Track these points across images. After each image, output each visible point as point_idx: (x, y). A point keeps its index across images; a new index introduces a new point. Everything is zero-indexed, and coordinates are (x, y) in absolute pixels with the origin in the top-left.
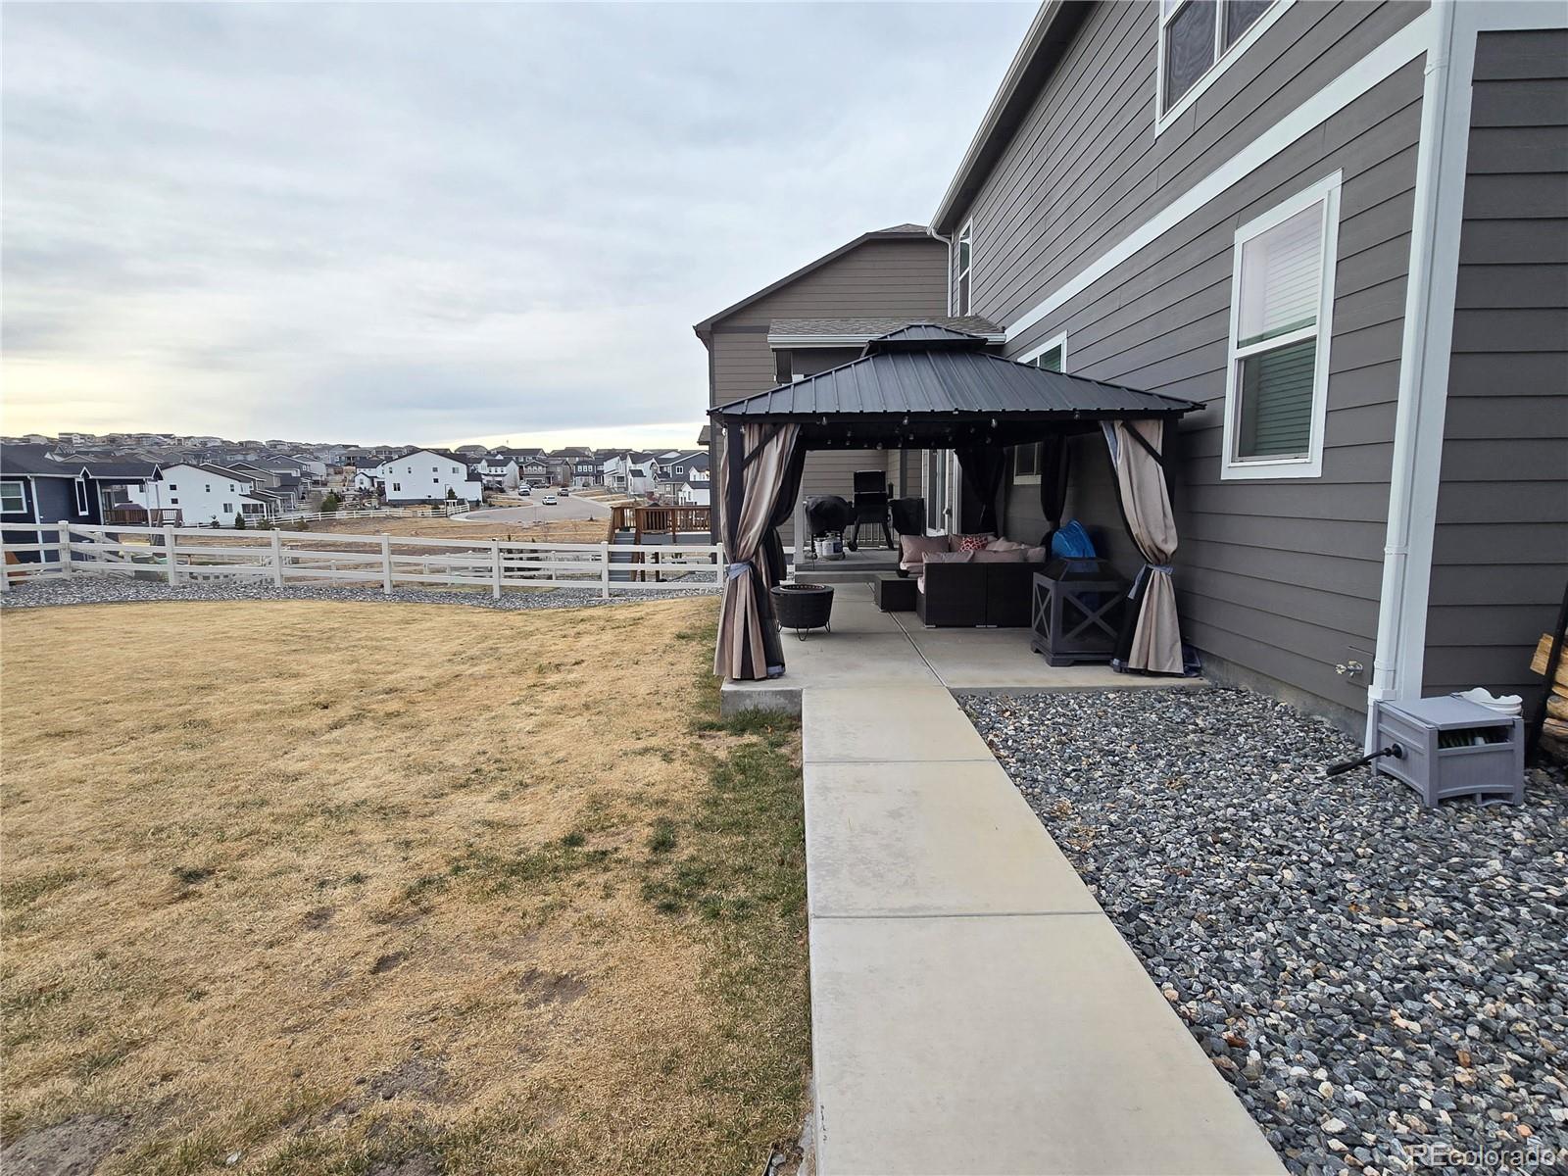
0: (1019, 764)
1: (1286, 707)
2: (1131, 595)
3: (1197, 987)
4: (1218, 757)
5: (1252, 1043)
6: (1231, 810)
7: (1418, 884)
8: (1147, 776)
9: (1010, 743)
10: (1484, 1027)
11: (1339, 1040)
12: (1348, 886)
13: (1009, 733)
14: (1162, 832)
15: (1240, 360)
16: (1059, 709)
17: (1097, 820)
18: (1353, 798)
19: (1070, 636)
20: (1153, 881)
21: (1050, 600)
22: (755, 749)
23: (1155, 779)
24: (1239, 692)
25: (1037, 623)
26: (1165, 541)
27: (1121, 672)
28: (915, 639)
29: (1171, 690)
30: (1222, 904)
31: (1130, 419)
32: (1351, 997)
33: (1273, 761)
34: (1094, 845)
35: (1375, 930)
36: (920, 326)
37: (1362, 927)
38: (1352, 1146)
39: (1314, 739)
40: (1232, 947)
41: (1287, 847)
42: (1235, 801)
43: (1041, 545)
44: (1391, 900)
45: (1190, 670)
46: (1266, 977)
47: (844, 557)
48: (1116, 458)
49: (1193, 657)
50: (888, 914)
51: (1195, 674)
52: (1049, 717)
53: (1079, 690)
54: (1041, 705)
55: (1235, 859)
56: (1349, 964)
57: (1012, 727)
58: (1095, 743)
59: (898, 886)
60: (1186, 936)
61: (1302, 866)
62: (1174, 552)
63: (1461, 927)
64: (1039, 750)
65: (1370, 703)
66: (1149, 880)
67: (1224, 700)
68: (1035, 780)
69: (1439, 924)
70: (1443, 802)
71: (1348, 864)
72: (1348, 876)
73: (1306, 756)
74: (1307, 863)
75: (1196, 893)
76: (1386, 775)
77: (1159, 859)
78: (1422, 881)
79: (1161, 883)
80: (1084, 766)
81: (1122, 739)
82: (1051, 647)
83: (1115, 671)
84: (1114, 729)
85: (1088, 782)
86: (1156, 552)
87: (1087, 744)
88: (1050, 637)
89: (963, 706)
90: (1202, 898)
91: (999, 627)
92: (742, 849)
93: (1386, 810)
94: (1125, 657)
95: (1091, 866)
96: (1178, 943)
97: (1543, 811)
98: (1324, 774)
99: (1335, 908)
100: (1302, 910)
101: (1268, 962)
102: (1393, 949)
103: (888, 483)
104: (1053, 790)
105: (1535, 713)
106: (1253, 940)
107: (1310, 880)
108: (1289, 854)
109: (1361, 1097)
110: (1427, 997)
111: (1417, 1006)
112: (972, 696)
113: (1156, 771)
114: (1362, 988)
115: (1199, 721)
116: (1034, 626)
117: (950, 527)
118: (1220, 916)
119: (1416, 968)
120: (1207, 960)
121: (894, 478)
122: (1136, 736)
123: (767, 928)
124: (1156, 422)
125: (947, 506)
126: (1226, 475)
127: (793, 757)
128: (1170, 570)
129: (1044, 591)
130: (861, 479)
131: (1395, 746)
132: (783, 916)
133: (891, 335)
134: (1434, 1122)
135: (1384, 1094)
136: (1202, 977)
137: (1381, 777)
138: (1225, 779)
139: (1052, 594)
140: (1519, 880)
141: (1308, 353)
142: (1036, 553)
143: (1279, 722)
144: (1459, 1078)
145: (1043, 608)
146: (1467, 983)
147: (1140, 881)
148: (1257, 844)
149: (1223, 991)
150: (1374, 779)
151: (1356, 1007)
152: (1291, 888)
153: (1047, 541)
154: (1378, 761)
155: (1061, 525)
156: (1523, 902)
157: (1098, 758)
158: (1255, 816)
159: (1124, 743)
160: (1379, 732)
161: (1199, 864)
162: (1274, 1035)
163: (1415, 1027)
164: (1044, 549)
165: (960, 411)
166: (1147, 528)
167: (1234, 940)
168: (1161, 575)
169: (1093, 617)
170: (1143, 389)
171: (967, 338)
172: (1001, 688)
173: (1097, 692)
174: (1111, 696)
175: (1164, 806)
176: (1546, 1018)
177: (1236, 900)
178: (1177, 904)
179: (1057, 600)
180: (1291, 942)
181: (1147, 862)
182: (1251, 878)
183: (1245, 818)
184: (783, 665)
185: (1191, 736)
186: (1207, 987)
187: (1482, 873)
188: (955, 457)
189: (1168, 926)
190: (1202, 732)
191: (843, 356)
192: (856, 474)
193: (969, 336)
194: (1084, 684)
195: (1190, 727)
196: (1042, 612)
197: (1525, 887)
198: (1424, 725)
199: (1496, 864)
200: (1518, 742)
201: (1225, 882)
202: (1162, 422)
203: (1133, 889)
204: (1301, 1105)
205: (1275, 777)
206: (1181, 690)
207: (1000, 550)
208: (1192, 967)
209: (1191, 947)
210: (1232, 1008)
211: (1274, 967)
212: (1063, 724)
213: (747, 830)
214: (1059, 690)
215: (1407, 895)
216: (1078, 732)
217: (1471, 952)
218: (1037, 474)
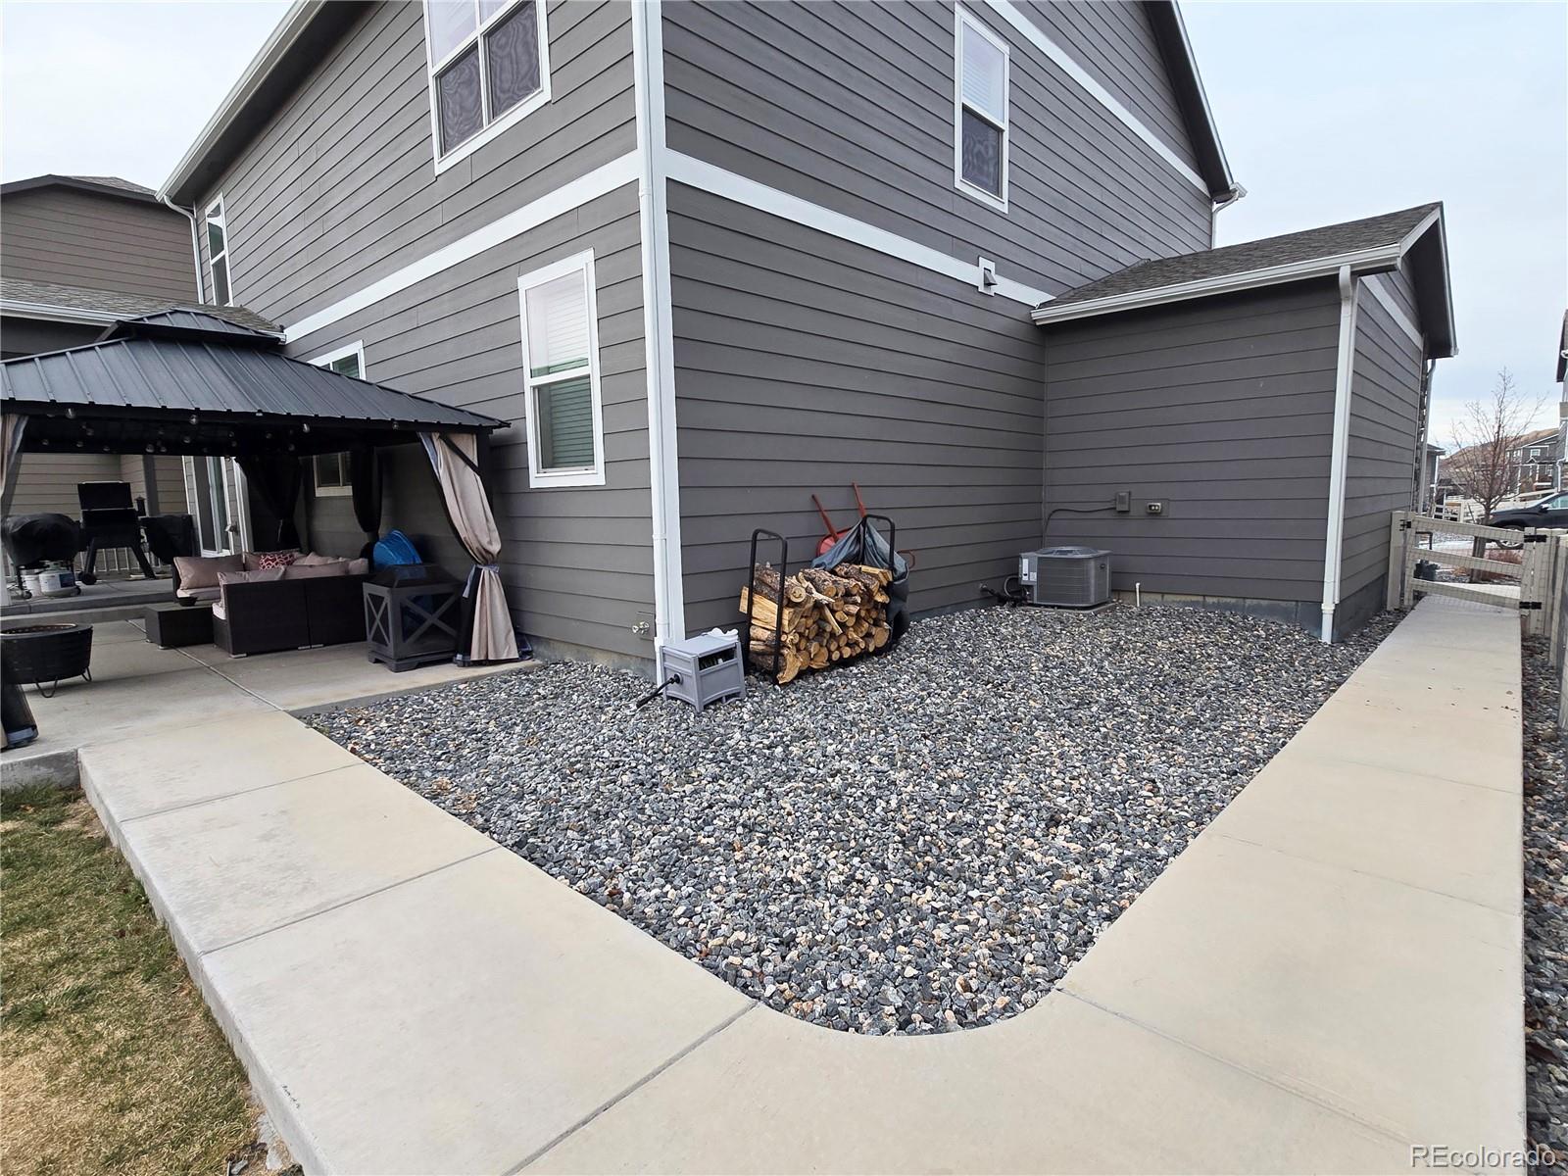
0: (388, 762)
1: (601, 668)
2: (466, 594)
3: (581, 870)
4: (560, 714)
5: (624, 889)
6: (579, 748)
7: (700, 760)
8: (509, 742)
9: (373, 747)
10: (744, 826)
11: (674, 865)
12: (663, 773)
13: (369, 738)
14: (531, 778)
15: (534, 388)
16: (415, 707)
17: (475, 786)
18: (656, 718)
19: (411, 639)
20: (533, 814)
21: (386, 607)
22: (18, 835)
23: (515, 742)
24: (565, 664)
25: (373, 632)
26: (490, 543)
27: (464, 666)
28: (224, 672)
29: (511, 673)
30: (587, 812)
31: (447, 432)
32: (676, 838)
33: (600, 708)
34: (478, 804)
35: (683, 794)
36: (188, 313)
37: (675, 795)
38: (691, 918)
39: (624, 686)
40: (598, 837)
41: (621, 761)
42: (580, 741)
43: (361, 557)
44: (687, 774)
45: (524, 654)
46: (624, 846)
47: (79, 592)
48: (437, 468)
49: (525, 641)
50: (295, 919)
51: (528, 657)
52: (407, 715)
53: (428, 688)
54: (396, 707)
55: (588, 780)
56: (672, 819)
57: (371, 732)
58: (456, 727)
59: (297, 894)
60: (566, 842)
61: (633, 770)
62: (499, 553)
63: (726, 777)
64: (405, 746)
65: (657, 650)
66: (529, 814)
67: (556, 672)
68: (409, 771)
69: (715, 779)
70: (706, 707)
71: (660, 760)
72: (662, 767)
73: (621, 699)
74: (636, 767)
75: (567, 811)
76: (673, 698)
77: (534, 797)
78: (702, 757)
79: (539, 813)
80: (452, 748)
81: (481, 718)
82: (392, 654)
83: (459, 666)
84: (472, 712)
85: (458, 760)
86: (484, 553)
87: (450, 730)
88: (391, 644)
89: (310, 724)
90: (571, 813)
91: (325, 646)
92: (51, 941)
93: (676, 720)
94: (467, 651)
95: (480, 820)
96: (561, 848)
97: (755, 699)
98: (635, 707)
99: (658, 790)
100: (638, 798)
101: (624, 837)
102: (693, 802)
103: (134, 497)
104: (428, 774)
105: (745, 638)
106: (611, 827)
107: (640, 777)
108: (623, 765)
109: (691, 889)
110: (715, 822)
111: (711, 828)
112: (316, 715)
113: (515, 736)
114: (681, 830)
115: (540, 691)
116: (370, 637)
117: (238, 546)
118: (586, 820)
119: (707, 808)
120: (584, 852)
121: (139, 490)
122: (492, 714)
123: (129, 999)
124: (470, 436)
125: (229, 522)
126: (534, 484)
127: (86, 828)
128: (497, 568)
129: (377, 600)
130: (87, 493)
131: (676, 675)
132: (147, 981)
133: (148, 318)
134: (728, 885)
135: (703, 884)
136: (583, 863)
137: (670, 701)
138: (569, 728)
139: (388, 600)
140: (750, 741)
141: (585, 387)
142: (358, 566)
143: (599, 679)
144: (737, 858)
145: (378, 617)
146: (733, 806)
147: (523, 817)
148: (601, 765)
149: (599, 866)
150: (666, 703)
151: (679, 842)
152: (629, 787)
153: (367, 552)
154: (667, 689)
155: (380, 537)
156: (753, 752)
157: (463, 739)
158: (596, 748)
159: (483, 721)
160: (665, 668)
161: (564, 791)
162: (636, 879)
163: (712, 840)
164: (366, 560)
165: (264, 413)
166: (473, 532)
167: (599, 832)
168: (490, 574)
169: (432, 619)
170: (453, 406)
171: (254, 334)
172: (348, 701)
173: (447, 687)
174: (461, 687)
175: (528, 760)
176: (771, 809)
177: (595, 807)
178: (554, 824)
179: (393, 609)
180: (635, 819)
181: (525, 802)
182: (602, 789)
183: (589, 750)
184: (34, 727)
185: (537, 703)
186: (588, 868)
187: (731, 743)
188: (236, 466)
189: (551, 840)
190: (545, 698)
191: (81, 335)
192: (80, 486)
193: (256, 332)
194: (432, 682)
195: (535, 696)
196: (378, 622)
197: (752, 744)
198: (689, 656)
199: (737, 736)
200: (739, 658)
201: (585, 798)
202: (475, 437)
203: (518, 825)
204: (659, 911)
205: (603, 718)
206: (519, 672)
207: (311, 566)
208: (575, 859)
209: (571, 848)
210: (608, 874)
211: (628, 839)
212: (422, 718)
213: (48, 920)
214: (410, 692)
215: (696, 768)
216: (438, 722)
217: (733, 788)
218: (344, 485)
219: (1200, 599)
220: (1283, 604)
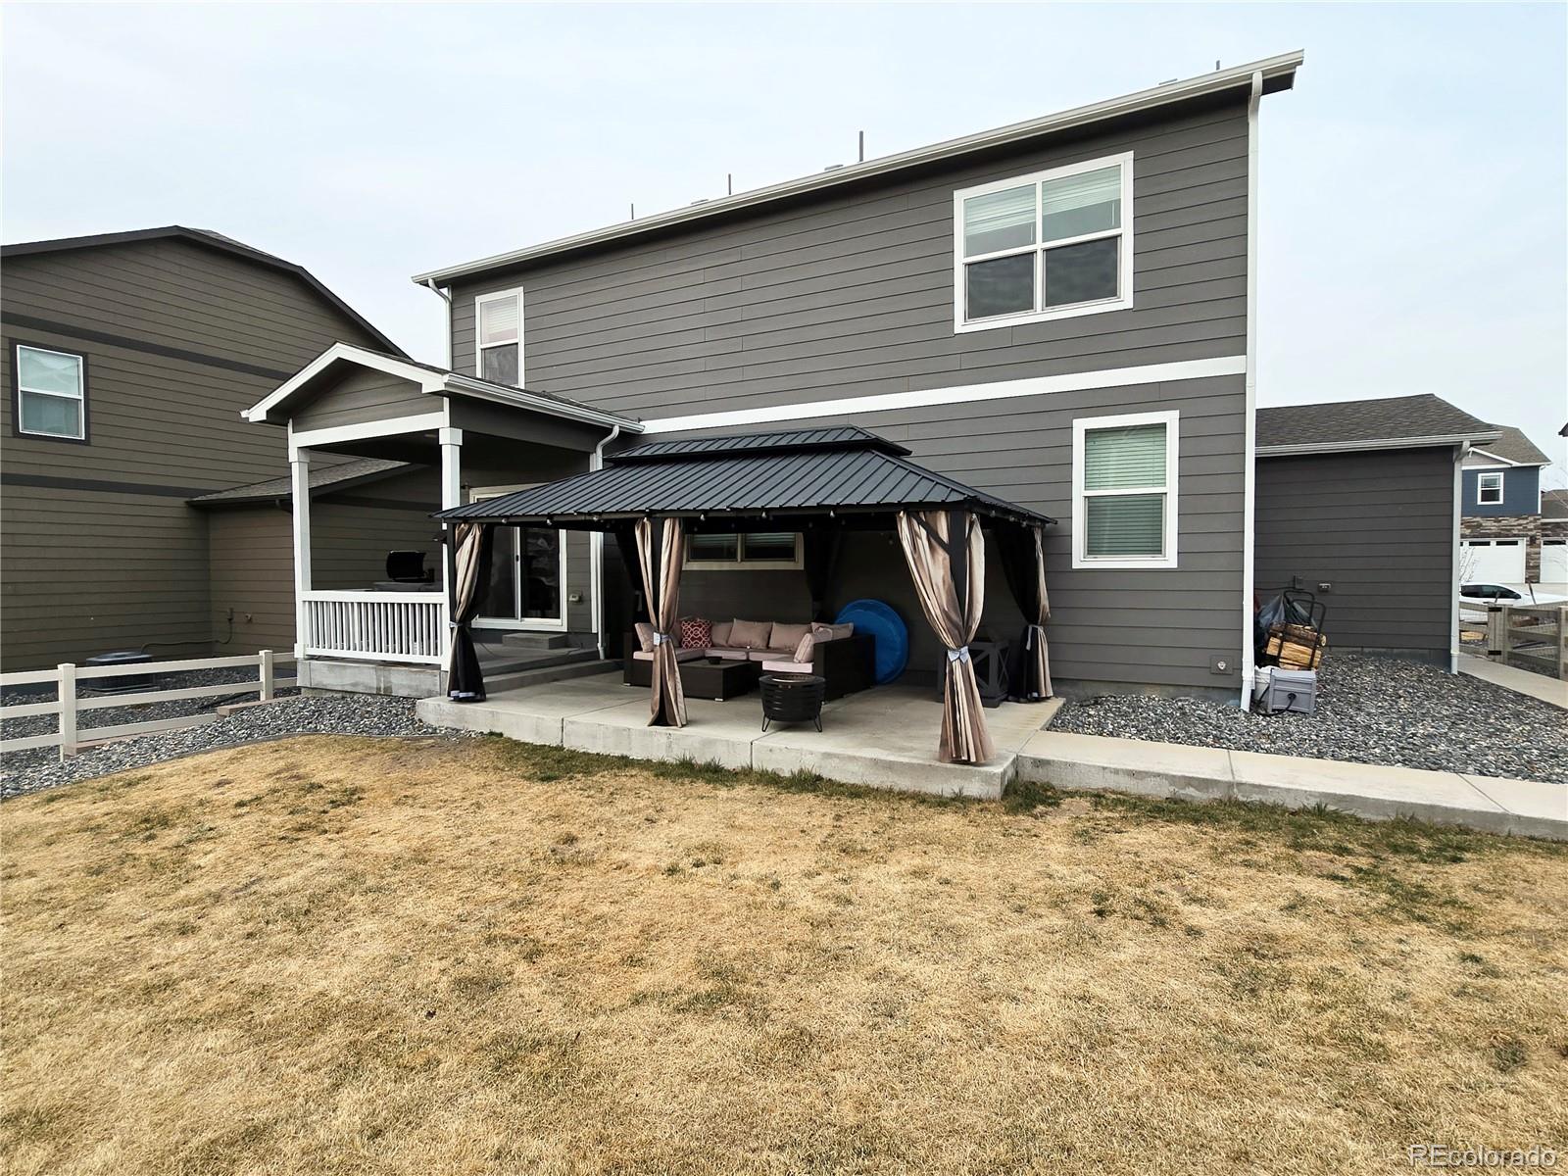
2: (1028, 647)
15: (1085, 497)
76: (1278, 710)
126: (1078, 565)
131: (1291, 694)
218: (742, 561)
219: (1360, 649)
220: (1420, 651)
